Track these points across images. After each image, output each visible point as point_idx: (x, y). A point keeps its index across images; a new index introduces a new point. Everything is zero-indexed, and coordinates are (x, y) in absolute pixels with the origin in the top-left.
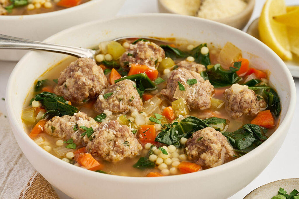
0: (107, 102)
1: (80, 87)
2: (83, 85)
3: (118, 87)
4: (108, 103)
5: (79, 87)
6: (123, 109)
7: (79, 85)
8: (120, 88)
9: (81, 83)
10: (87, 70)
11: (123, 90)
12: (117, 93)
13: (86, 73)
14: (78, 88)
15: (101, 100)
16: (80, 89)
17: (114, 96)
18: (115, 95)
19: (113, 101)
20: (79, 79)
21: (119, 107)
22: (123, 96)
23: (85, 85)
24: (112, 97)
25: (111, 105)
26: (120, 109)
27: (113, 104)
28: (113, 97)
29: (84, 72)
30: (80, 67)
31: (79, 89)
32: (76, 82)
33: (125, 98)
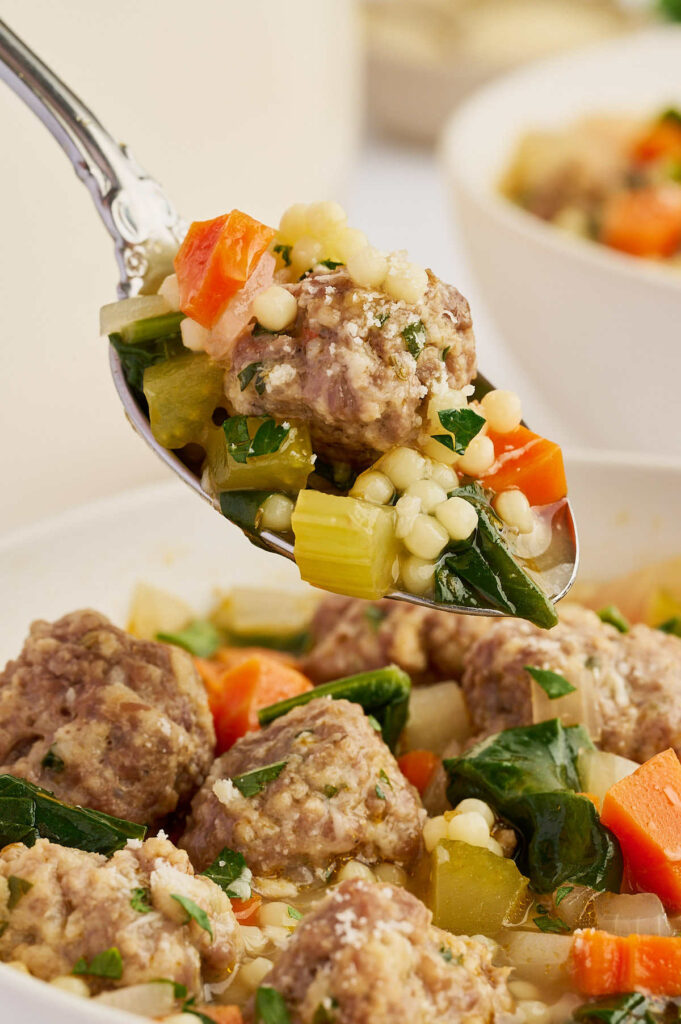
0: (262, 809)
1: (147, 765)
2: (160, 752)
3: (305, 734)
4: (270, 817)
5: (143, 762)
6: (348, 837)
7: (137, 753)
8: (317, 737)
9: (149, 745)
10: (156, 672)
11: (335, 743)
12: (304, 760)
13: (150, 689)
14: (134, 768)
15: (231, 802)
16: (147, 772)
17: (292, 775)
18: (298, 771)
19: (297, 802)
20: (135, 724)
21: (328, 830)
22: (339, 772)
23: (170, 752)
24: (287, 781)
25: (288, 825)
26: (334, 839)
27: (297, 816)
28: (292, 781)
29: (143, 686)
30: (112, 663)
31: (142, 773)
32: (117, 741)
33: (353, 783)
